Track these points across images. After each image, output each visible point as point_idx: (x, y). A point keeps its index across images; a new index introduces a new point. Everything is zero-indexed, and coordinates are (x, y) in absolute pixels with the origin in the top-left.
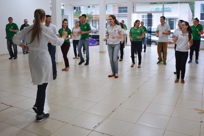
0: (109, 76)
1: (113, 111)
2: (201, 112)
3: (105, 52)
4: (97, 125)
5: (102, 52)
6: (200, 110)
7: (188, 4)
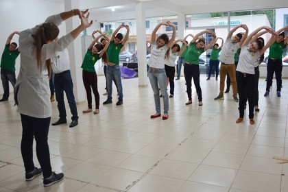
0: (152, 117)
1: (156, 165)
2: (282, 161)
3: (147, 86)
4: (131, 184)
5: (142, 86)
6: (281, 159)
7: (265, 16)
